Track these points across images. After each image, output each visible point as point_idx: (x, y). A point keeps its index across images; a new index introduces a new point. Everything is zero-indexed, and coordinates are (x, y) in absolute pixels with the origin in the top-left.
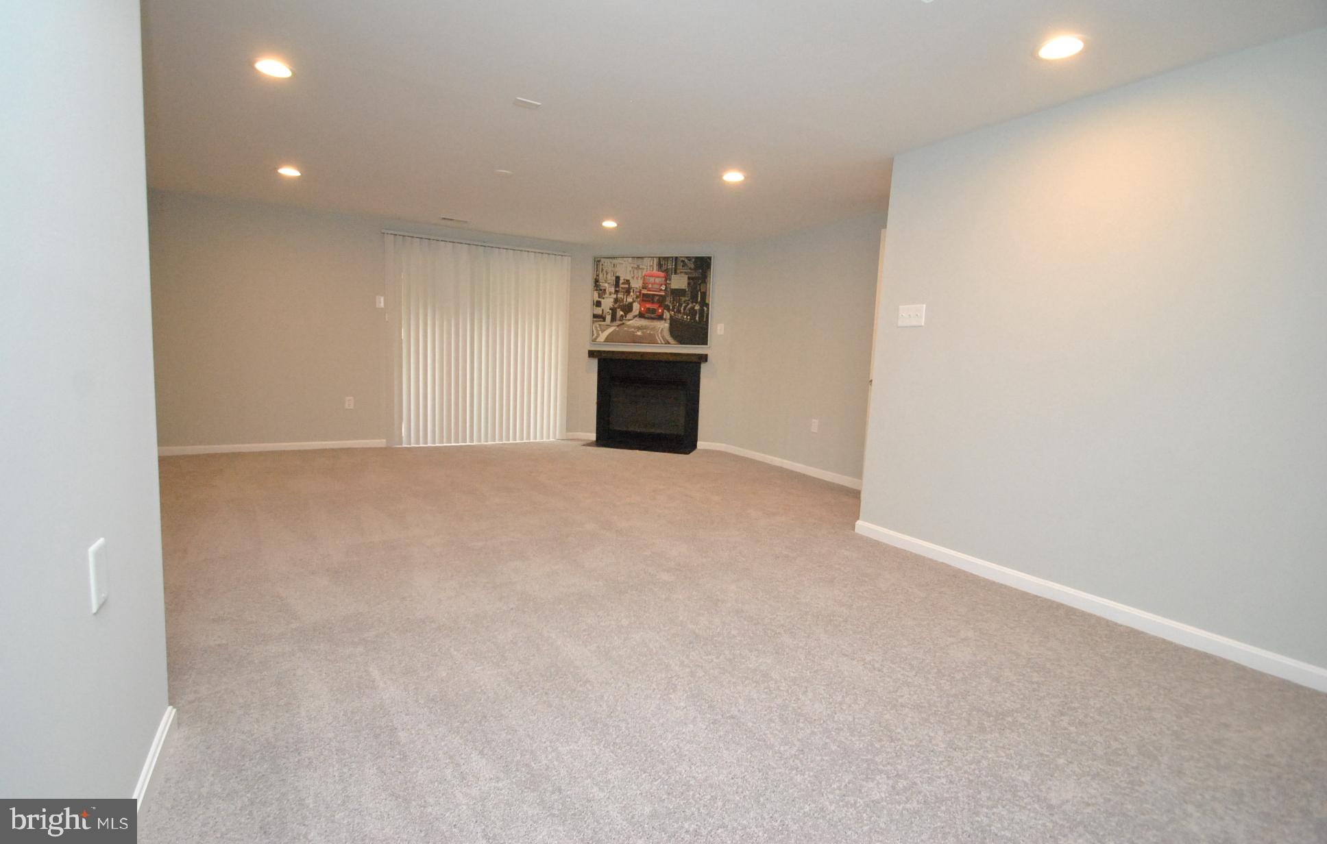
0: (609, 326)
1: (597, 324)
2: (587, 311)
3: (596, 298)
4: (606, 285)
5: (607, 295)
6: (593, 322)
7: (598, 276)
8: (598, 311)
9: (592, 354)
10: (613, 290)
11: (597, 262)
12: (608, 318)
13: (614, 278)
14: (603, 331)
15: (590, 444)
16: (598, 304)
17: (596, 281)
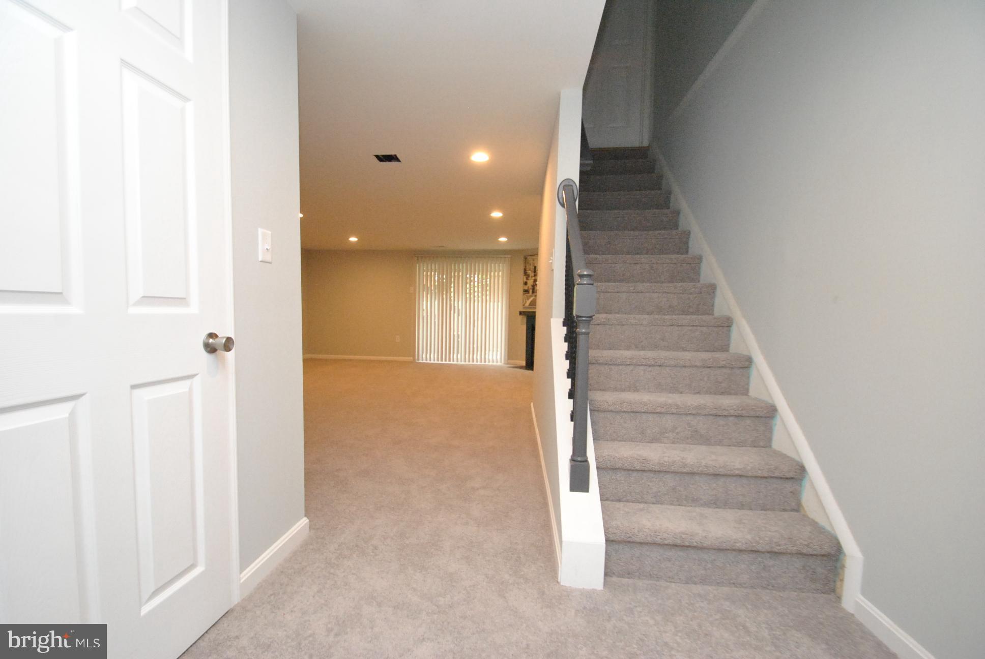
0: (531, 296)
1: (525, 296)
2: (520, 288)
3: (525, 280)
4: (530, 272)
5: (530, 278)
6: (524, 294)
7: (526, 267)
8: (526, 288)
9: (521, 313)
10: (533, 274)
11: (526, 258)
12: (531, 291)
13: (534, 268)
14: (528, 299)
15: (521, 367)
16: (526, 283)
17: (525, 270)
